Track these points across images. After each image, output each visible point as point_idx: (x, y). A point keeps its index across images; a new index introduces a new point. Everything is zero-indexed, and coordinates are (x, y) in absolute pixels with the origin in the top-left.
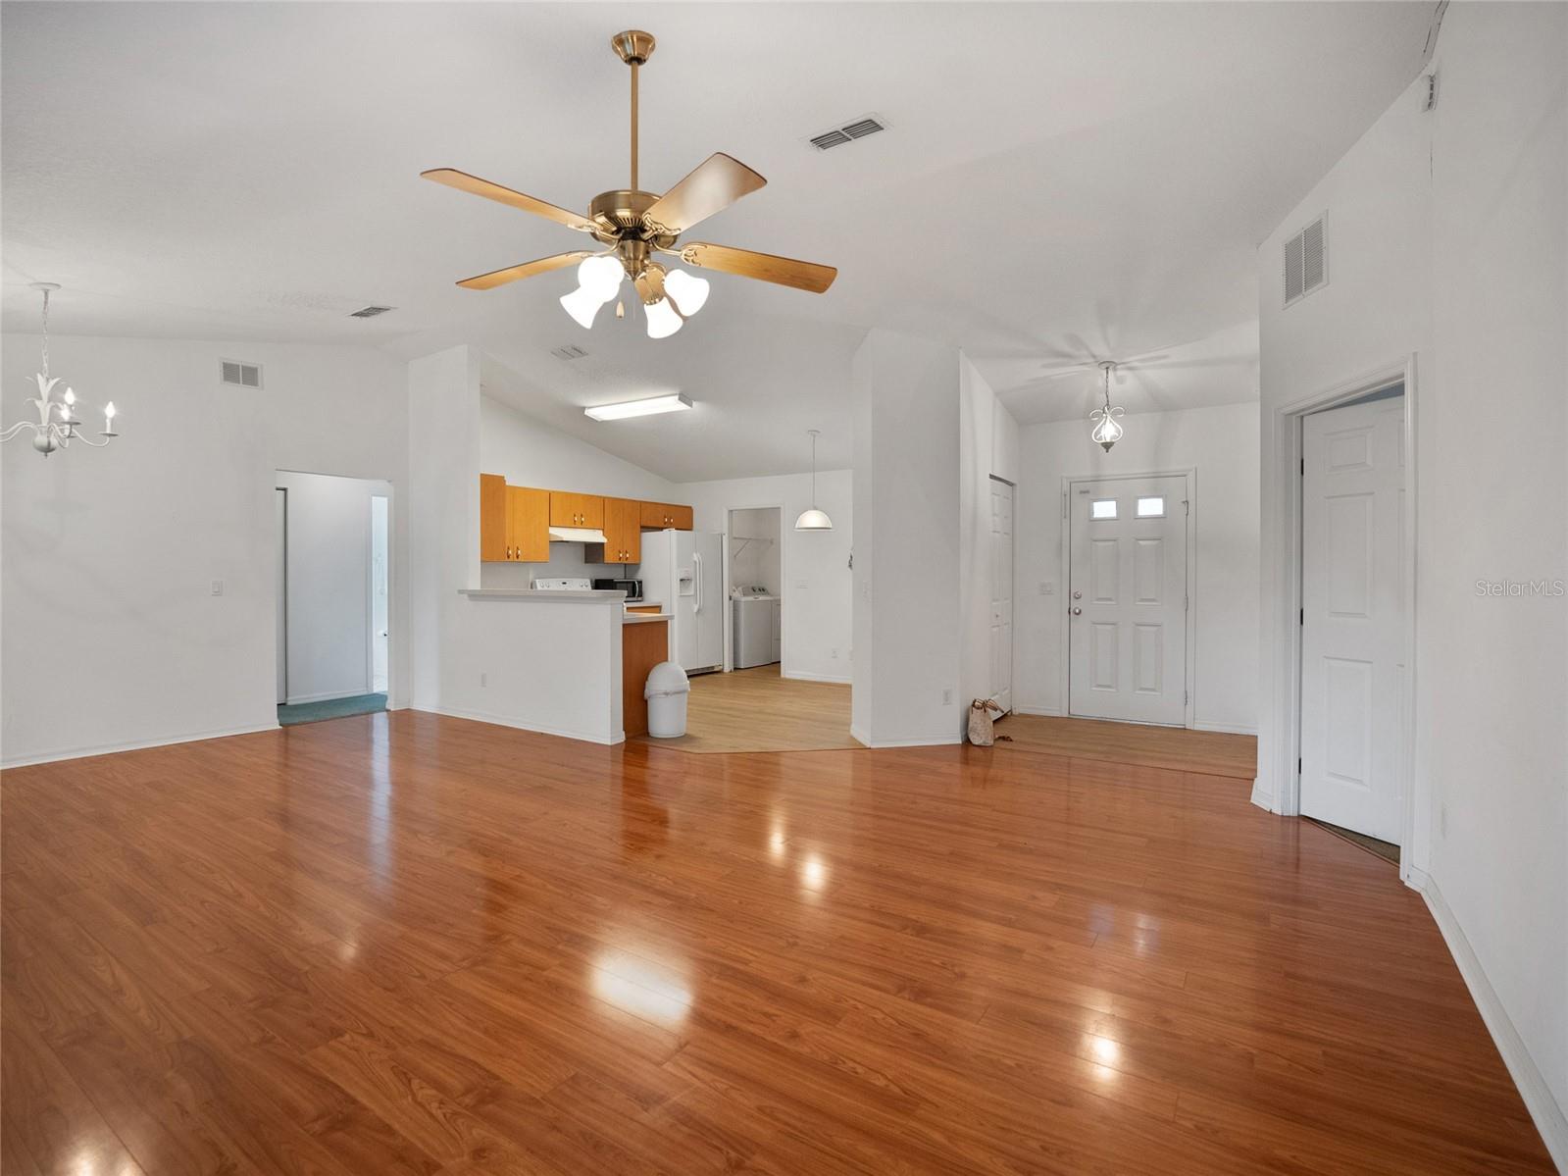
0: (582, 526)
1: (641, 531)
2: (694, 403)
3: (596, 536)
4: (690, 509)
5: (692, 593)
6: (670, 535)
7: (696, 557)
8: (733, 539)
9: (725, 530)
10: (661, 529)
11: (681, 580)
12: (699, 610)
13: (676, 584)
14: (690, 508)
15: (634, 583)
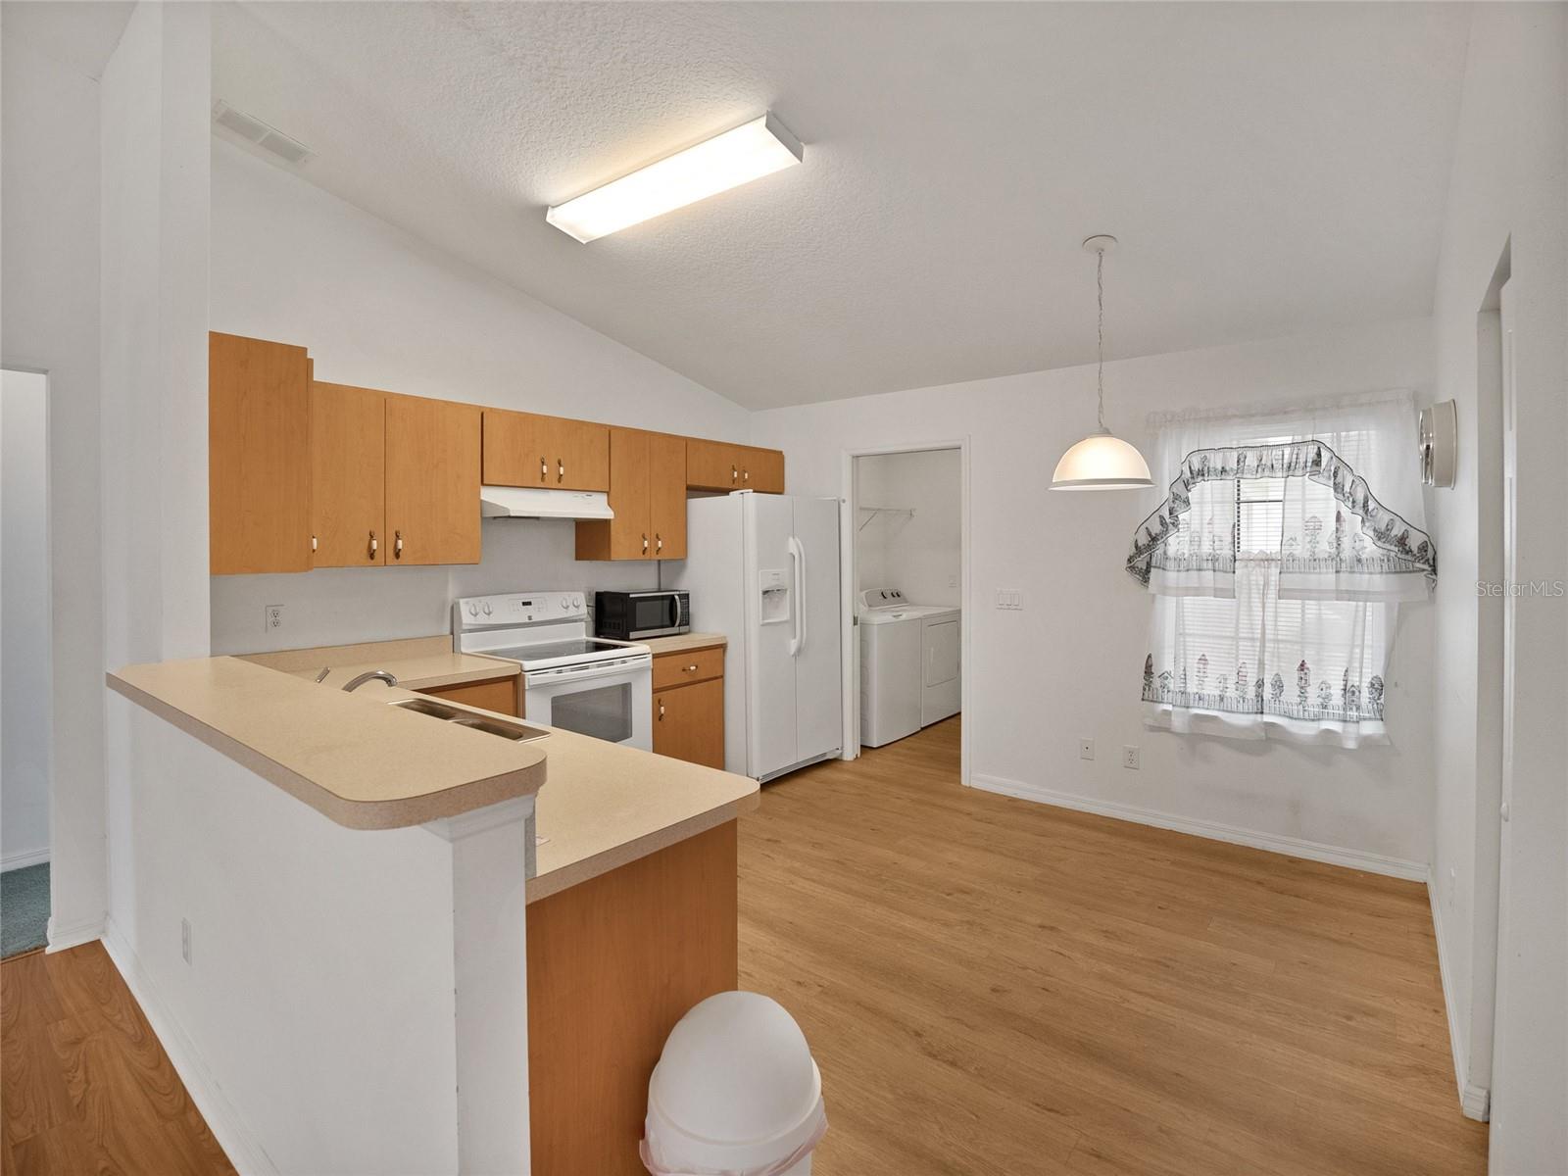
0: (560, 484)
1: (688, 497)
2: (806, 151)
3: (595, 507)
4: (779, 455)
5: (786, 616)
6: (745, 503)
7: (793, 546)
8: (859, 509)
9: (846, 493)
10: (726, 492)
11: (765, 592)
12: (799, 651)
13: (755, 599)
14: (781, 452)
15: (673, 596)
